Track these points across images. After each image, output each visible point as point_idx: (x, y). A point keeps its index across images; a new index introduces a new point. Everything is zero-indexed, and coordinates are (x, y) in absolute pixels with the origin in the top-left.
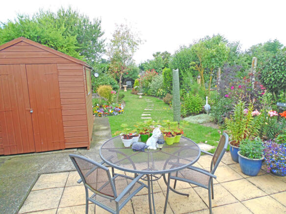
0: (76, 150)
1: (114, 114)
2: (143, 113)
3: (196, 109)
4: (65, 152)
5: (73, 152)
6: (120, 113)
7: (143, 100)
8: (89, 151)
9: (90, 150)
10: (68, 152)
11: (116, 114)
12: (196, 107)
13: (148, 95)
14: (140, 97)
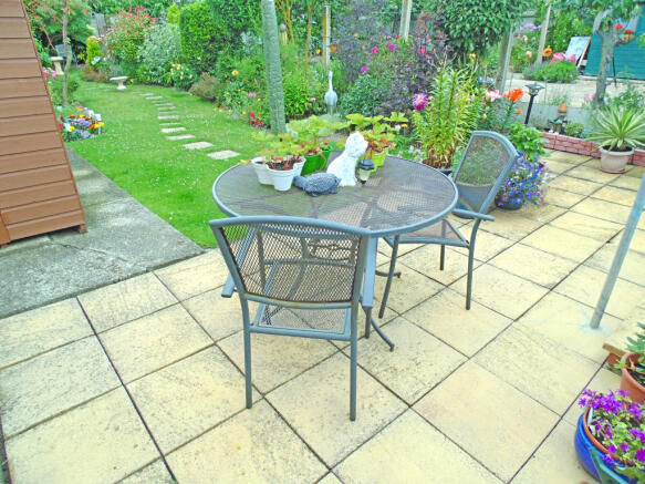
0: (46, 239)
1: (79, 137)
2: (163, 127)
3: (297, 105)
4: (15, 251)
5: (42, 245)
6: (94, 131)
7: (132, 96)
8: (87, 235)
9: (91, 232)
10: (26, 249)
11: (85, 134)
12: (298, 100)
13: (140, 82)
14: (121, 87)
